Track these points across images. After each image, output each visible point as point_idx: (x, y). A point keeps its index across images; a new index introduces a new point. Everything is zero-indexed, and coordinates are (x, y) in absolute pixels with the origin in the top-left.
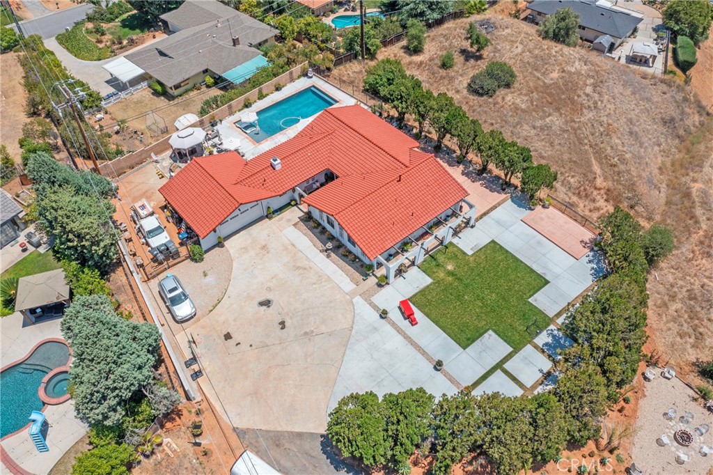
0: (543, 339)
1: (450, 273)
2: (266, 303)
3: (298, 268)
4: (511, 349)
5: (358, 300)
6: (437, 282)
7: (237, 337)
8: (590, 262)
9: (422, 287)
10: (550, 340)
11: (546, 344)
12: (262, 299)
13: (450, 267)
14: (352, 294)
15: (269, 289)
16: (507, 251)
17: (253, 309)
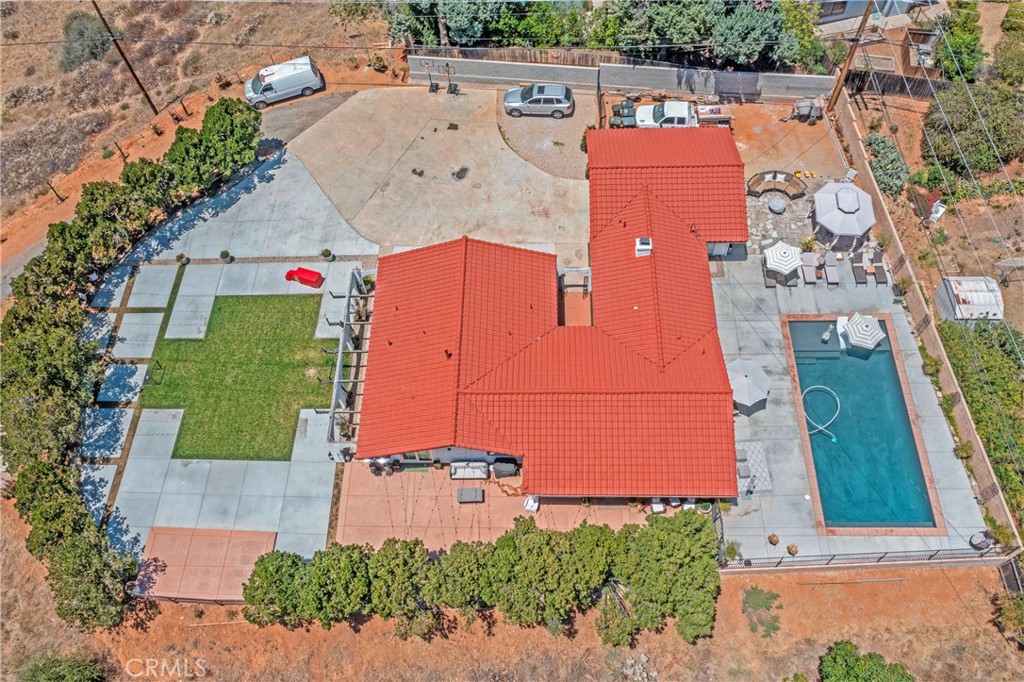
0: (139, 376)
1: (303, 364)
2: (461, 174)
4: (168, 336)
5: (373, 250)
6: (308, 342)
8: (136, 540)
10: (132, 381)
11: (133, 373)
13: (312, 372)
15: (476, 186)
17: (465, 161)
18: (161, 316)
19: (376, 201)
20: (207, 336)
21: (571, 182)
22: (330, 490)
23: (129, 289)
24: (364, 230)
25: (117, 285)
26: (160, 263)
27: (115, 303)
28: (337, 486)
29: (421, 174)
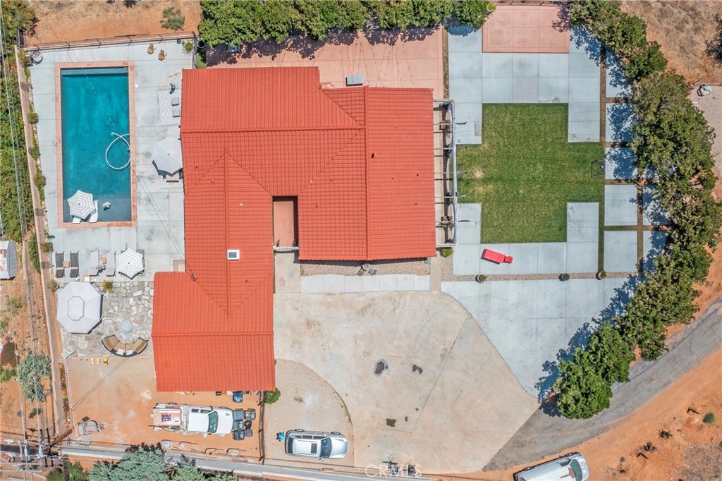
0: (610, 167)
1: (485, 181)
2: (381, 367)
4: (597, 204)
7: (398, 415)
8: (578, 43)
10: (615, 165)
11: (616, 171)
12: (373, 367)
13: (479, 175)
18: (607, 223)
20: (566, 205)
21: (288, 357)
22: (451, 83)
23: (640, 250)
24: (456, 307)
25: (652, 252)
26: (620, 275)
27: (648, 235)
28: (447, 87)
29: (415, 368)
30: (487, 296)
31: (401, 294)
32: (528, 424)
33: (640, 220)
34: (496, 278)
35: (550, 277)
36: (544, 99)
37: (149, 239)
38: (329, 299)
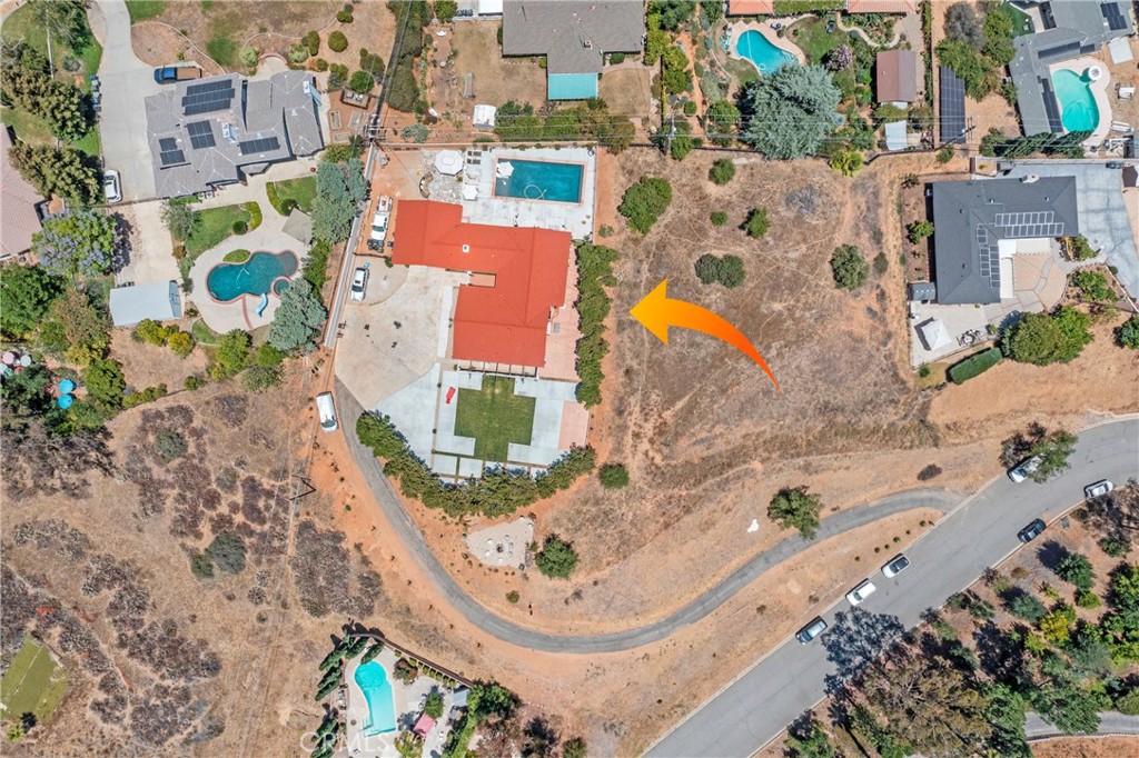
0: (491, 465)
1: (493, 394)
2: (398, 325)
3: (430, 318)
4: (472, 454)
5: (438, 365)
6: (482, 393)
7: (370, 331)
8: (563, 456)
9: (473, 388)
10: (493, 468)
11: (489, 468)
12: (398, 321)
13: (497, 391)
14: (439, 360)
15: (406, 318)
16: (533, 411)
17: (390, 322)
18: (462, 459)
19: (409, 365)
20: (475, 437)
21: (410, 274)
22: (550, 382)
23: (445, 476)
24: (426, 370)
25: (442, 483)
26: (432, 464)
27: (452, 481)
28: (548, 379)
29: (395, 344)
30: (429, 388)
31: (437, 341)
32: (357, 403)
33: (461, 478)
34: (439, 394)
35: (436, 424)
36: (534, 432)
37: (483, 204)
38: (438, 300)
